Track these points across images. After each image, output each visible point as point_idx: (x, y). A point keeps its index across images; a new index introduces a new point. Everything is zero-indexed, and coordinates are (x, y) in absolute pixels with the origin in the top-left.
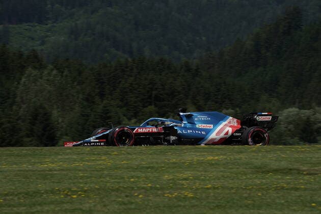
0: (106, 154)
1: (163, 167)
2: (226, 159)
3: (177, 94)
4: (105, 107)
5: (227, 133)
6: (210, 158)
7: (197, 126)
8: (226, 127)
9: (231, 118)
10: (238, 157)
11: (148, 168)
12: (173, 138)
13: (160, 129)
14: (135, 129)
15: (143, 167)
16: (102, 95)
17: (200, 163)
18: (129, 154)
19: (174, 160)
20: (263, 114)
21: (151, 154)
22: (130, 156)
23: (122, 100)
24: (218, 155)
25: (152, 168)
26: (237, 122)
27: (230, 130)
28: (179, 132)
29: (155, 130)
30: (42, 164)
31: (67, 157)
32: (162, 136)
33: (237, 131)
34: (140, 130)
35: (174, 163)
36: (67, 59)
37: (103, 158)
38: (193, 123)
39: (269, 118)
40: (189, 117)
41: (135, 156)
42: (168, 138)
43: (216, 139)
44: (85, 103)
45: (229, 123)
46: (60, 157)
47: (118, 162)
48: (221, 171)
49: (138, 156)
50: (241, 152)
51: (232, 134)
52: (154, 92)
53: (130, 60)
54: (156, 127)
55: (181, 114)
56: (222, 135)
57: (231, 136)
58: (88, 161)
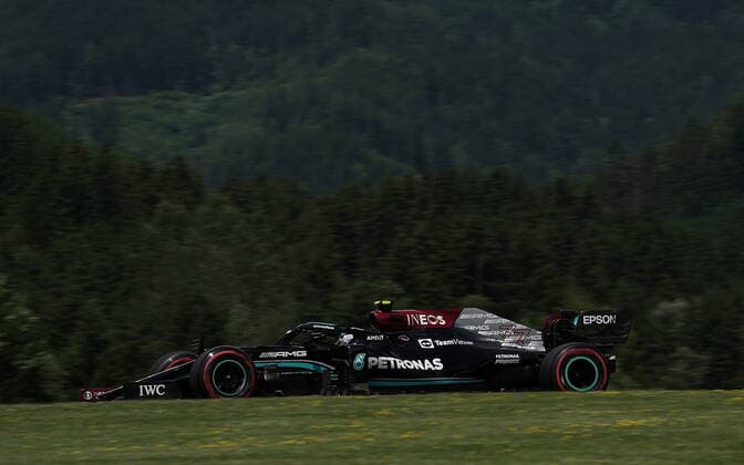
0: (361, 415)
1: (505, 446)
2: (666, 424)
3: (538, 261)
4: (357, 297)
6: (625, 422)
10: (698, 418)
11: (468, 449)
15: (456, 447)
16: (350, 268)
17: (600, 435)
18: (421, 414)
19: (535, 429)
21: (474, 415)
22: (422, 420)
23: (399, 279)
24: (645, 415)
25: (480, 448)
30: (204, 443)
31: (264, 423)
35: (533, 436)
36: (261, 179)
37: (356, 424)
41: (433, 420)
44: (310, 288)
46: (246, 423)
47: (391, 435)
48: (655, 457)
49: (444, 420)
50: (707, 408)
52: (482, 258)
53: (418, 177)
58: (316, 433)
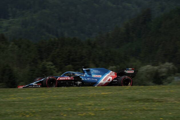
0: (45, 92)
1: (77, 99)
2: (112, 94)
3: (83, 58)
4: (43, 65)
5: (109, 80)
6: (103, 93)
7: (93, 76)
8: (109, 76)
9: (111, 71)
10: (118, 92)
11: (68, 99)
12: (79, 83)
13: (72, 78)
14: (58, 78)
15: (66, 99)
16: (41, 59)
17: (98, 96)
18: (58, 92)
20: (129, 69)
21: (70, 92)
23: (52, 61)
24: (108, 92)
25: (71, 99)
26: (115, 74)
27: (111, 78)
28: (83, 79)
29: (69, 78)
30: (9, 98)
31: (22, 94)
32: (73, 82)
33: (115, 79)
34: (61, 79)
35: (83, 96)
36: (21, 39)
37: (43, 94)
38: (90, 74)
39: (132, 72)
40: (88, 71)
41: (61, 93)
42: (76, 82)
43: (103, 83)
44: (33, 63)
45: (111, 74)
46: (19, 94)
47: (51, 97)
48: (110, 101)
49: (63, 93)
50: (121, 90)
51: (112, 80)
52: (71, 57)
53: (57, 39)
54: (70, 77)
55: (84, 69)
56: (106, 81)
57: (111, 82)
58: (34, 96)
